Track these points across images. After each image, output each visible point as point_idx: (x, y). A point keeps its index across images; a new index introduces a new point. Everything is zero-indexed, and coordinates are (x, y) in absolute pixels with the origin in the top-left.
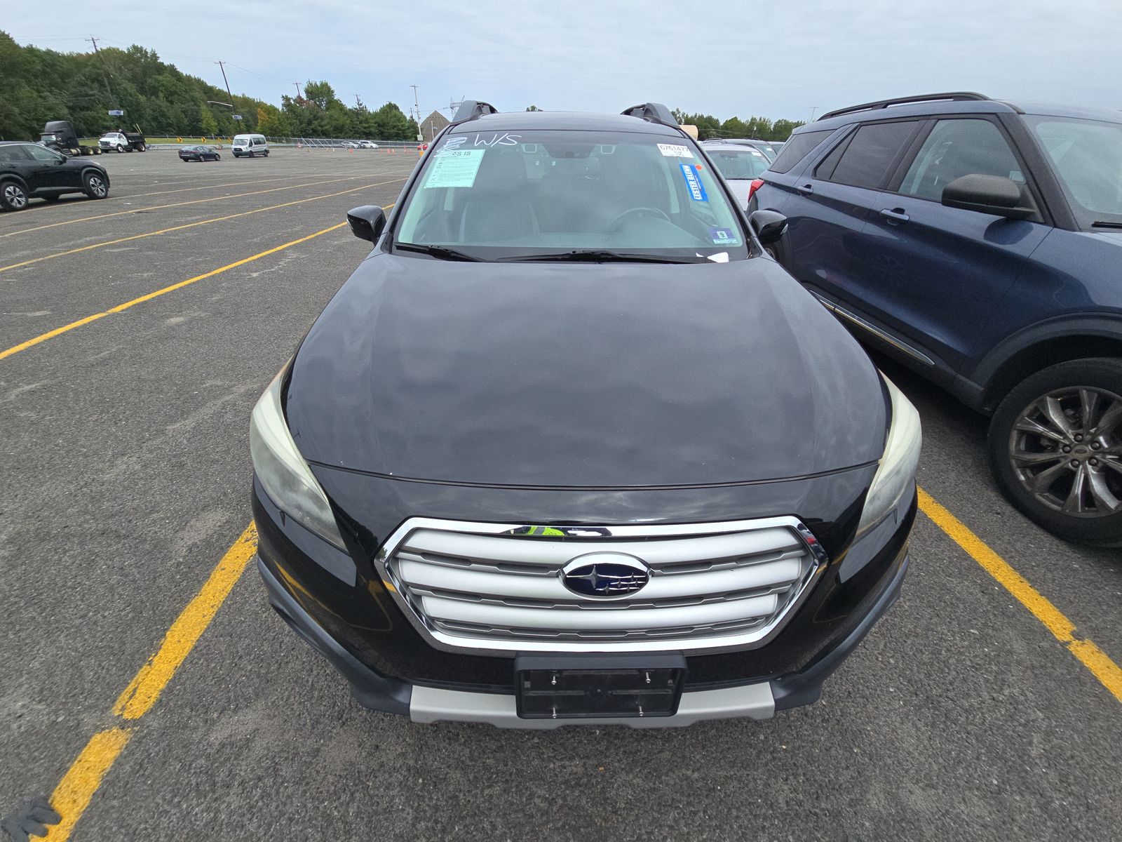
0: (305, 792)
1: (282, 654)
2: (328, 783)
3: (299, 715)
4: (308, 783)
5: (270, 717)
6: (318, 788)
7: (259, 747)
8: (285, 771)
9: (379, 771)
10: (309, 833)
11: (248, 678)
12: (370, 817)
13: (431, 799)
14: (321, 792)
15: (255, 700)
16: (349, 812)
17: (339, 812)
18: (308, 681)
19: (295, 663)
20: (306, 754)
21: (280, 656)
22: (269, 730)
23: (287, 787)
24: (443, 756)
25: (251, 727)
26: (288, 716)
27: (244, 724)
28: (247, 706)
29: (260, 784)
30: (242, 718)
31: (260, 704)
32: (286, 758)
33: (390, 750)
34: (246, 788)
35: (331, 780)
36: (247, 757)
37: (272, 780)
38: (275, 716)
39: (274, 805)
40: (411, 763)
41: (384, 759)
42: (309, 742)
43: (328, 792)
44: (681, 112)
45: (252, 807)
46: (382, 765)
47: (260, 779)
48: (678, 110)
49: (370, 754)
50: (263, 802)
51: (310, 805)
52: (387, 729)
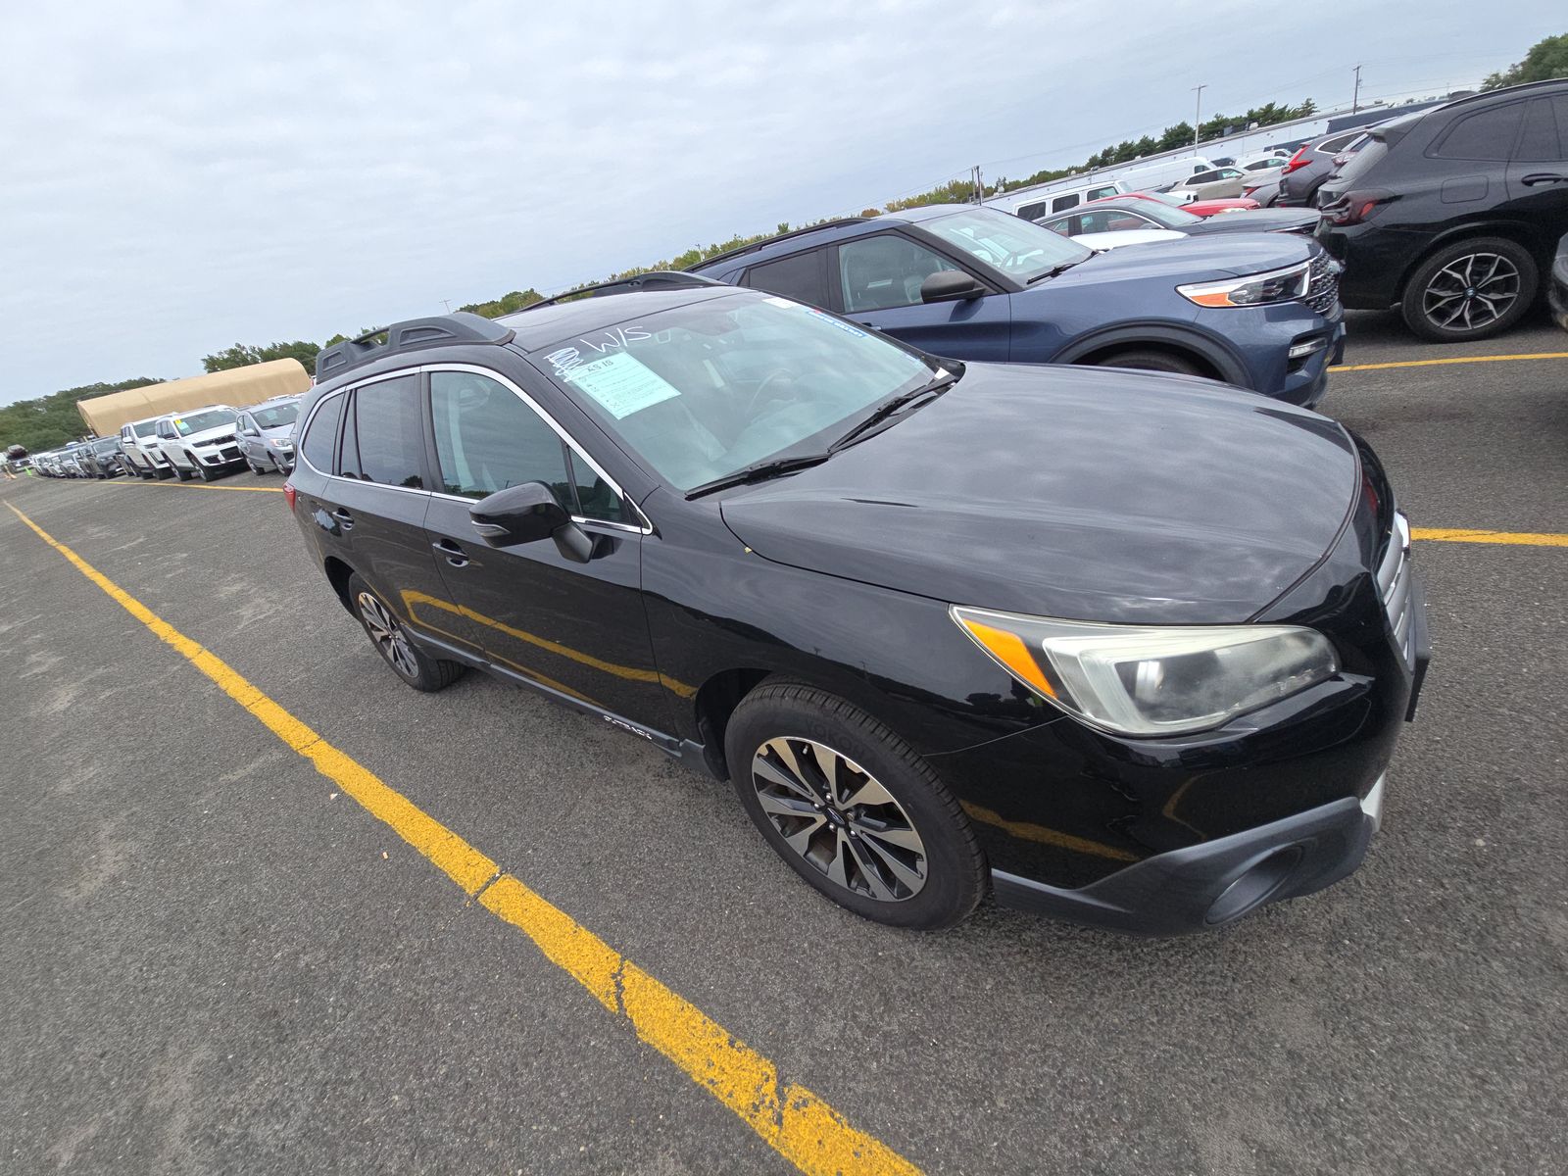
0: (1354, 1077)
1: (1101, 1083)
2: (1343, 1045)
3: (1226, 1071)
4: (1342, 1071)
5: (1223, 1114)
6: (1350, 1059)
7: (1273, 1134)
8: (1321, 1098)
9: (1329, 984)
10: (1412, 1074)
11: (1135, 1145)
12: (1392, 1003)
13: (1370, 937)
14: (1357, 1056)
15: (1185, 1136)
16: (1385, 1027)
17: (1385, 1037)
18: (1164, 1051)
19: (1125, 1066)
20: (1296, 1070)
21: (1103, 1088)
22: (1247, 1119)
23: (1346, 1100)
24: (1313, 915)
25: (1237, 1146)
26: (1224, 1088)
27: (1228, 1158)
28: (1195, 1152)
29: (1339, 1135)
30: (1216, 1161)
31: (1194, 1129)
32: (1299, 1097)
33: (1298, 968)
34: (1343, 1156)
35: (1340, 1042)
36: (1291, 1153)
37: (1334, 1119)
38: (1221, 1108)
39: (1371, 1117)
40: (1319, 948)
41: (1312, 976)
42: (1275, 1063)
43: (1355, 1047)
44: (247, 347)
45: (1373, 1147)
46: (1321, 980)
47: (1329, 1136)
48: (239, 346)
49: (1303, 991)
50: (1365, 1132)
51: (1374, 1072)
52: (1266, 964)
